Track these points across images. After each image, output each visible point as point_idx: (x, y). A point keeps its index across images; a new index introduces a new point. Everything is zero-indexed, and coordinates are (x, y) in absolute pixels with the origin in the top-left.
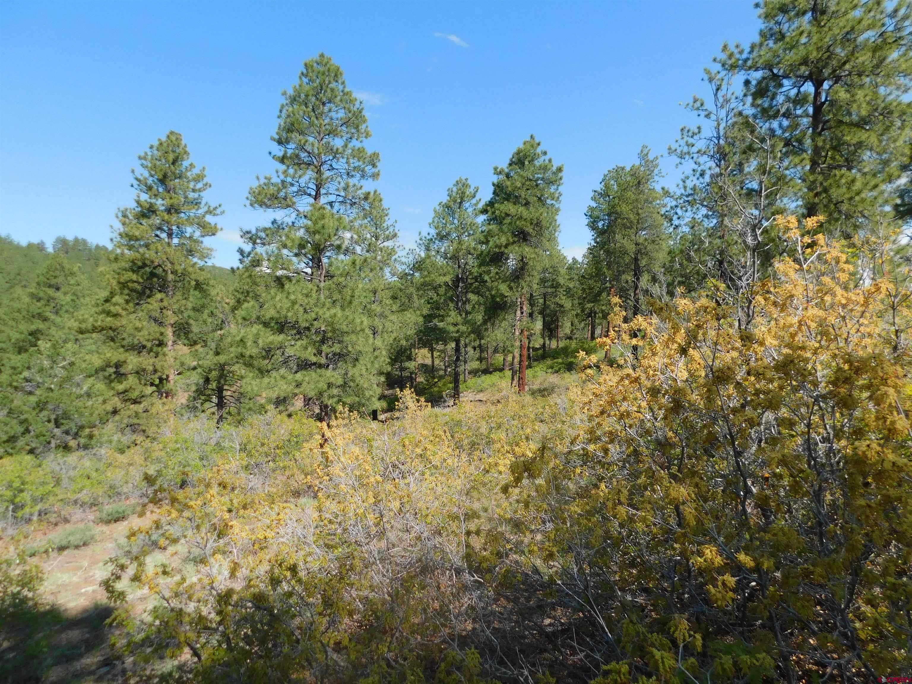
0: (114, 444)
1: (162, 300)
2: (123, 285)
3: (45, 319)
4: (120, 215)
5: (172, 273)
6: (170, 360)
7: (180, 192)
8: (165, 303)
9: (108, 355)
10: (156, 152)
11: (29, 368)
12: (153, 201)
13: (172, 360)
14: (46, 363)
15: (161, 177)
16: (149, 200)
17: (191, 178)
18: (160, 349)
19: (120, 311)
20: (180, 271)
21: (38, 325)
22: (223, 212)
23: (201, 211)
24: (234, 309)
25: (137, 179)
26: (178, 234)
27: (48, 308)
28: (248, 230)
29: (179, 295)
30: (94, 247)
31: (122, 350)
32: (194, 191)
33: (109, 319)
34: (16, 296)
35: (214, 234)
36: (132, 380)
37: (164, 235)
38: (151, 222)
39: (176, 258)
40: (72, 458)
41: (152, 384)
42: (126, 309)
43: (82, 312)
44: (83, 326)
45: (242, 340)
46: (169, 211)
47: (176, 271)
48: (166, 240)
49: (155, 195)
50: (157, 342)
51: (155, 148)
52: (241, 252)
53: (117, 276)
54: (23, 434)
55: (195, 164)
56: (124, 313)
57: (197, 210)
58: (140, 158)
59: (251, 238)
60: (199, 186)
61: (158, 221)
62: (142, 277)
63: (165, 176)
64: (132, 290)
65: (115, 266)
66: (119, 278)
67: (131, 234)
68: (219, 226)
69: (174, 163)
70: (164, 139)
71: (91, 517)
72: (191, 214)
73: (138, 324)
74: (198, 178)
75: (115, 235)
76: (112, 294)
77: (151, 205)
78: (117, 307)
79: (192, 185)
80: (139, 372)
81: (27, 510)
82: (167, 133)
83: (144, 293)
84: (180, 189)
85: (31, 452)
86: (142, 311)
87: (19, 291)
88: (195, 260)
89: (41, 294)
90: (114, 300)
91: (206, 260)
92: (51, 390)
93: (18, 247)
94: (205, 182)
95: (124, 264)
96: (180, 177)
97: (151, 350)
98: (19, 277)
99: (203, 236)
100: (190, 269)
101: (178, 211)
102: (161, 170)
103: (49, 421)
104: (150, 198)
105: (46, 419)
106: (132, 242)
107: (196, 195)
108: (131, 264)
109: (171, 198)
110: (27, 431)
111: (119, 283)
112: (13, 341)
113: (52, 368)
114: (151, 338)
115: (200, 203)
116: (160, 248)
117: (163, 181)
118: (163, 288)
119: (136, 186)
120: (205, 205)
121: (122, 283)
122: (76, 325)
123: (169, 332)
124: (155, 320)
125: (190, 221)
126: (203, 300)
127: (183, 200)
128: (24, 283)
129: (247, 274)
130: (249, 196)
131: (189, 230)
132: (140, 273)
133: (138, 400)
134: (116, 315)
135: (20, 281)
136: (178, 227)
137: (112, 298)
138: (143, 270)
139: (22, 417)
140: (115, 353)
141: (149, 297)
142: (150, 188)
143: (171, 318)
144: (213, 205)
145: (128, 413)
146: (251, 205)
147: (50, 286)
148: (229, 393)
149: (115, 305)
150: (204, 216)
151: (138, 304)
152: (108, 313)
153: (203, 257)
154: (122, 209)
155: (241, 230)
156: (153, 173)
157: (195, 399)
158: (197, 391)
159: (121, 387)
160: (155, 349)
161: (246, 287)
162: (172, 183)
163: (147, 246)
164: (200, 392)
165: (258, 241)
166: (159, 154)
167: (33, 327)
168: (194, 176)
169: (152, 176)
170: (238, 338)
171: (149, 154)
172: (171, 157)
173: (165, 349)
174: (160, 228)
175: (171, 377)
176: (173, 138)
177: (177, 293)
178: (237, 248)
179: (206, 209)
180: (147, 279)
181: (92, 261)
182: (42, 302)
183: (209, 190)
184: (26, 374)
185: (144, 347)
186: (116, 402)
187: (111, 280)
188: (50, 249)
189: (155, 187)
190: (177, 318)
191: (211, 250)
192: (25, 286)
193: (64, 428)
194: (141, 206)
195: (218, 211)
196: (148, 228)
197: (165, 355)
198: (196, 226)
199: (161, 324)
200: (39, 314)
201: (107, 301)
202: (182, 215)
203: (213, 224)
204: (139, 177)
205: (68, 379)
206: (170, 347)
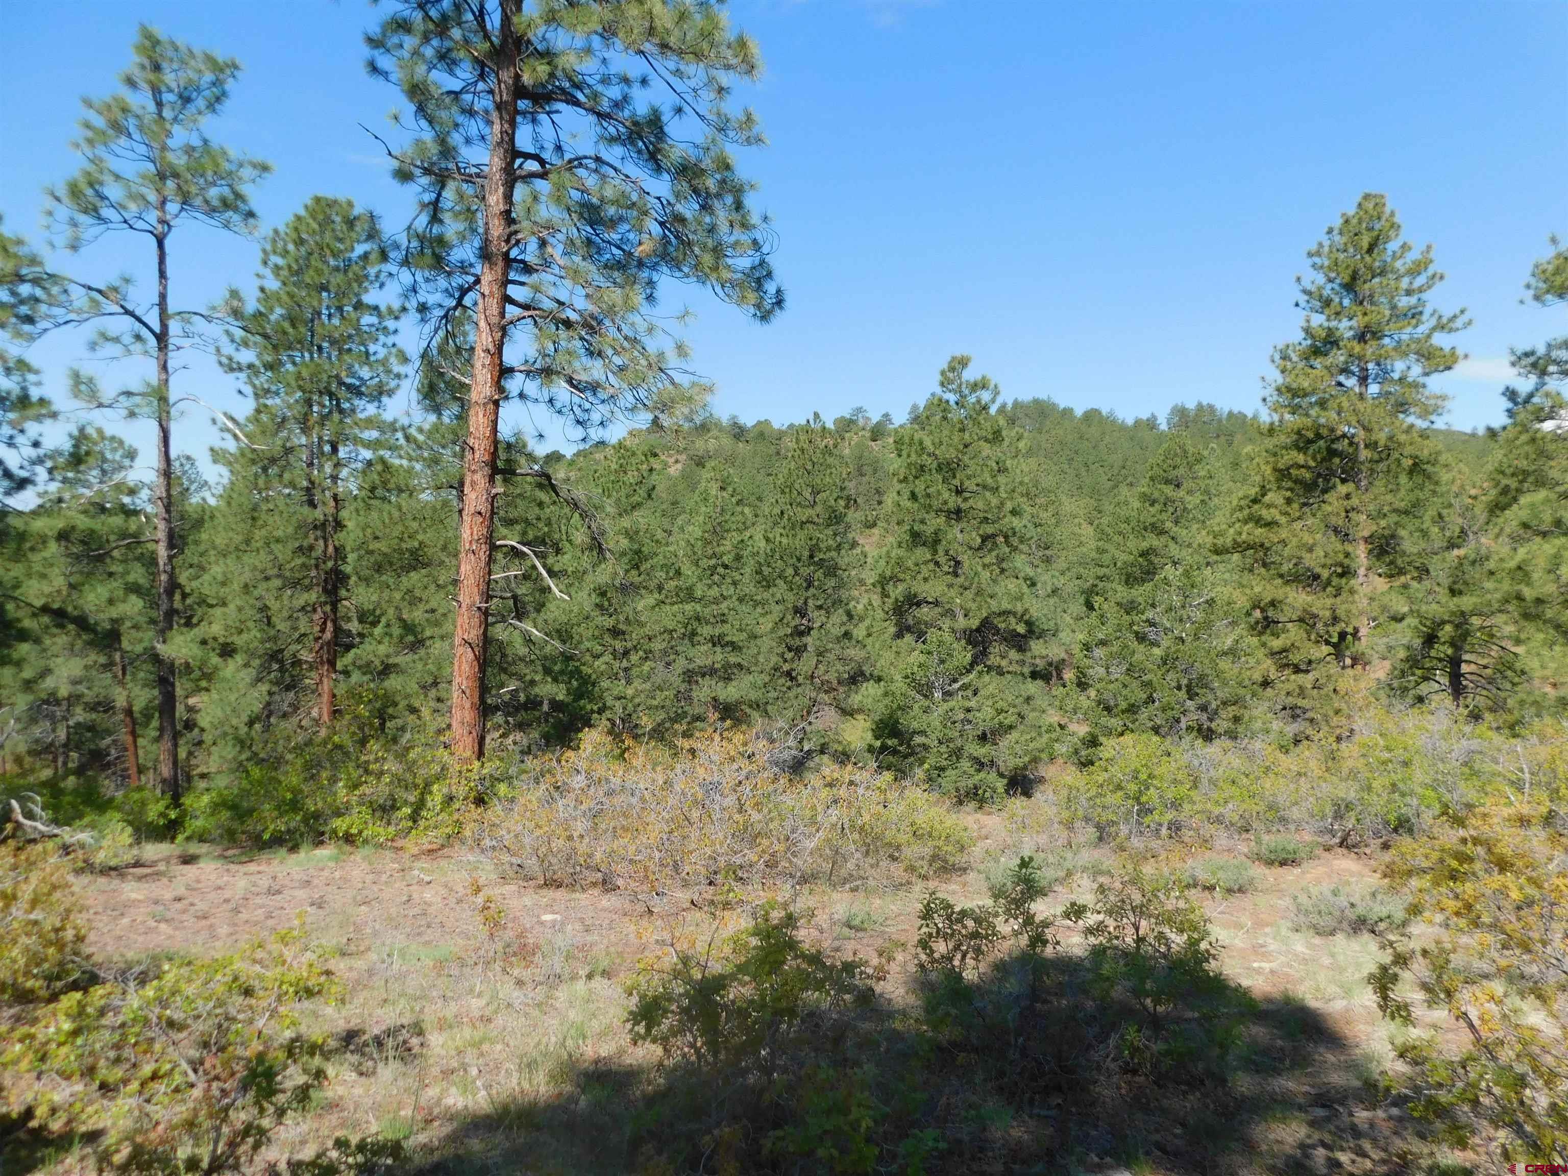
0: (1273, 736)
1: (1348, 496)
2: (1283, 474)
3: (1162, 532)
4: (1277, 357)
5: (1366, 446)
6: (1362, 602)
7: (1382, 299)
8: (1355, 501)
9: (1257, 589)
10: (1337, 238)
11: (1153, 606)
12: (1333, 324)
13: (1365, 601)
14: (1176, 600)
15: (1347, 279)
16: (1326, 324)
17: (1402, 270)
18: (1344, 581)
19: (1278, 517)
20: (1382, 443)
21: (1152, 541)
22: (1470, 322)
23: (1423, 329)
24: (1497, 508)
25: (1305, 292)
26: (1377, 375)
27: (1164, 516)
28: (1528, 348)
29: (1380, 485)
30: (1225, 416)
31: (1280, 581)
32: (1409, 293)
33: (1259, 531)
34: (1122, 498)
35: (1449, 368)
36: (1294, 633)
37: (1351, 382)
38: (1329, 361)
39: (1374, 419)
40: (1214, 750)
41: (1327, 643)
42: (1286, 514)
43: (1217, 520)
44: (1220, 542)
45: (1519, 568)
46: (1361, 338)
47: (1376, 443)
48: (1357, 390)
49: (1337, 314)
50: (1339, 570)
51: (1336, 232)
52: (1511, 394)
53: (1272, 459)
54: (1146, 703)
55: (1410, 242)
56: (1283, 520)
57: (1416, 326)
58: (1310, 255)
59: (1534, 365)
60: (1420, 281)
61: (1342, 359)
62: (1314, 458)
63: (1354, 277)
64: (1296, 481)
65: (1269, 443)
66: (1277, 462)
67: (1294, 386)
68: (1460, 352)
69: (1370, 251)
70: (1351, 211)
71: (1243, 848)
72: (1405, 337)
73: (1308, 539)
74: (1415, 270)
75: (1270, 392)
76: (1264, 491)
77: (1330, 331)
78: (1272, 510)
79: (1404, 283)
80: (1307, 620)
81: (1156, 816)
82: (1359, 199)
83: (1315, 484)
84: (1383, 294)
85: (1156, 730)
86: (1314, 515)
87: (1124, 490)
88: (1411, 419)
89: (1156, 495)
90: (1267, 499)
91: (1433, 418)
92: (1183, 641)
93: (1123, 428)
94: (1430, 271)
95: (1283, 439)
96: (1382, 273)
97: (1329, 583)
98: (1124, 472)
99: (1427, 374)
100: (1403, 438)
101: (1377, 335)
102: (1348, 267)
103: (1179, 688)
104: (1328, 320)
105: (1174, 684)
106: (1297, 400)
107: (1413, 300)
108: (1295, 437)
109: (1365, 314)
110: (1151, 700)
111: (1275, 470)
112: (1119, 564)
113: (1183, 607)
114: (1329, 562)
115: (1421, 313)
116: (1345, 404)
117: (1349, 287)
118: (1350, 474)
119: (1303, 304)
120: (1432, 315)
121: (1280, 471)
122: (1209, 540)
123: (1361, 554)
124: (1336, 531)
125: (1401, 350)
126: (1417, 492)
127: (1387, 313)
128: (1130, 479)
129: (1524, 438)
130: (1533, 282)
131: (1399, 366)
132: (1311, 451)
133: (1303, 667)
134: (1270, 524)
135: (1126, 477)
136: (1378, 364)
137: (1263, 495)
138: (1315, 447)
139: (1145, 678)
140: (1268, 587)
141: (1325, 491)
142: (1327, 303)
143: (1365, 526)
144: (1447, 314)
145: (1289, 687)
146: (1537, 298)
147: (1167, 482)
148: (1472, 668)
149: (1269, 506)
150: (1429, 336)
151: (1305, 504)
152: (1258, 521)
153: (1426, 413)
154: (1280, 346)
155: (1513, 352)
156: (1333, 275)
157: (1403, 674)
158: (1407, 660)
159: (1276, 644)
160: (1335, 581)
161: (1523, 464)
162: (1367, 286)
163: (1322, 404)
164: (1413, 662)
165: (1552, 368)
166: (1345, 239)
167: (1145, 545)
168: (1409, 264)
169: (1331, 281)
170: (1512, 564)
171: (1326, 243)
172: (1365, 242)
173: (1353, 582)
174: (1345, 371)
175: (1363, 632)
176: (1370, 206)
177: (1376, 483)
178: (1502, 389)
179: (1433, 322)
180: (1323, 460)
181: (1223, 439)
182: (1157, 507)
183: (1438, 286)
184: (1149, 614)
185: (1316, 577)
186: (1268, 666)
187: (1263, 467)
188: (1164, 427)
189: (1337, 300)
190: (1374, 528)
191: (1444, 398)
192: (1131, 484)
193: (1199, 701)
194: (1313, 337)
195: (1459, 323)
196: (1325, 372)
197: (1352, 592)
198: (1413, 357)
199: (1346, 537)
200: (1153, 525)
201: (1255, 501)
202: (1386, 341)
203: (1447, 349)
204: (1309, 287)
205: (1207, 625)
206: (1361, 579)
